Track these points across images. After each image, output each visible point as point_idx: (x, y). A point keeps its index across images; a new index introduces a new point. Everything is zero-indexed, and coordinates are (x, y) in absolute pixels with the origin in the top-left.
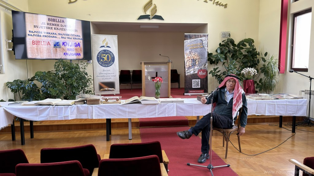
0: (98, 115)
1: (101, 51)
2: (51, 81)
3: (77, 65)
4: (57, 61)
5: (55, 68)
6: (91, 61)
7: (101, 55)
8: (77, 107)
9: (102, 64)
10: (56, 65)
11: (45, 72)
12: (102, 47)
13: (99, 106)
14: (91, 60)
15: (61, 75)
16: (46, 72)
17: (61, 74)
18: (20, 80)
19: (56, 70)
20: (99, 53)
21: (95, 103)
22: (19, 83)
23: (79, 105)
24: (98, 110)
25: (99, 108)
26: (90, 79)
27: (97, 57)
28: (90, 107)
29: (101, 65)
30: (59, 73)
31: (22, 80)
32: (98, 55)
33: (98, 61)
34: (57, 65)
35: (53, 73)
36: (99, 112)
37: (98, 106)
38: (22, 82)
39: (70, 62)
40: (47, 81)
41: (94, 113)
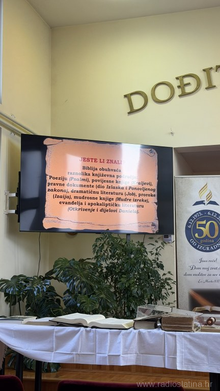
0: (190, 361)
1: (195, 214)
2: (84, 280)
3: (141, 245)
4: (99, 236)
5: (94, 252)
6: (173, 237)
7: (196, 224)
8: (140, 333)
9: (198, 244)
10: (96, 246)
11: (74, 260)
12: (197, 203)
13: (190, 335)
14: (173, 234)
15: (107, 268)
16: (77, 260)
17: (106, 265)
18: (25, 276)
19: (96, 257)
20: (191, 218)
21: (181, 328)
22: (23, 282)
23: (143, 330)
24: (190, 346)
25: (190, 341)
26: (170, 279)
27: (187, 228)
28: (170, 337)
29: (196, 247)
30: (102, 263)
31: (27, 276)
32: (188, 224)
33: (189, 237)
34: (98, 245)
35: (89, 263)
36: (191, 354)
37: (188, 337)
38: (27, 280)
39: (126, 238)
40: (78, 279)
41: (178, 354)
